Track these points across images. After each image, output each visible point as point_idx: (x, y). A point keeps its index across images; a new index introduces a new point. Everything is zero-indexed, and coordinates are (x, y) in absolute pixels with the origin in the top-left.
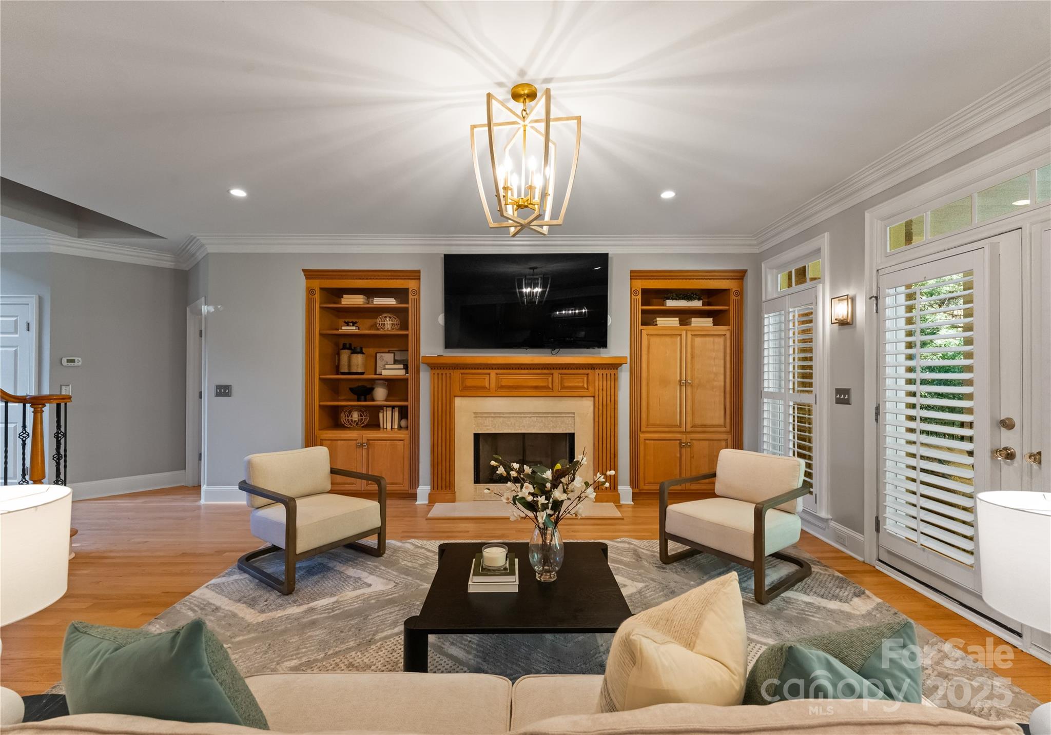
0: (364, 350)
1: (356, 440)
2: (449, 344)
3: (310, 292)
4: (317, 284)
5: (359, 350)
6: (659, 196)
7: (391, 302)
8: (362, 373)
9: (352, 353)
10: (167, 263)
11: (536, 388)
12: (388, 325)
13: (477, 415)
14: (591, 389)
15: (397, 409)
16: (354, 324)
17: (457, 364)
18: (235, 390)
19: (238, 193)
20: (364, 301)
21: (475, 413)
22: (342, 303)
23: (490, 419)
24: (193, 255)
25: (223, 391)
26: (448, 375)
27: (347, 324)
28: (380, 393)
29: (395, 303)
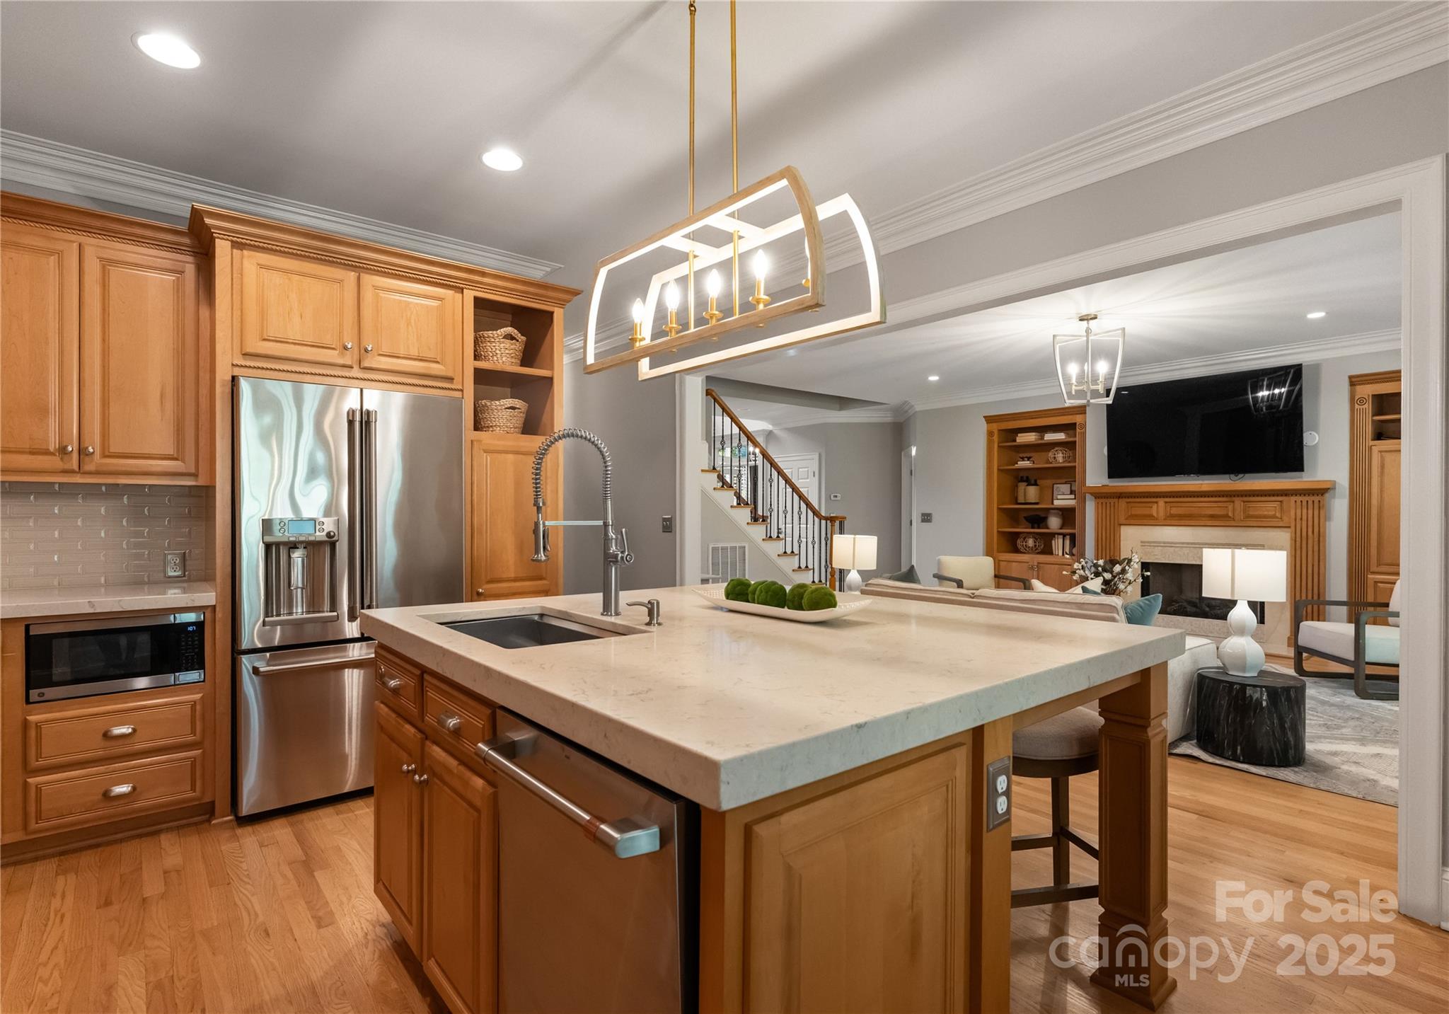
0: (1038, 482)
1: (1028, 563)
2: (1112, 474)
3: (990, 434)
4: (995, 427)
5: (1033, 482)
6: (1306, 316)
7: (1060, 436)
8: (1037, 504)
9: (1027, 485)
10: (888, 418)
11: (1212, 517)
12: (1060, 457)
13: (1144, 543)
14: (1285, 518)
15: (1068, 537)
16: (1029, 459)
17: (1121, 493)
18: (934, 518)
19: (934, 378)
20: (1037, 437)
21: (1142, 542)
22: (1018, 441)
23: (1159, 548)
24: (907, 411)
25: (926, 518)
26: (1112, 504)
27: (1023, 459)
28: (1054, 523)
29: (1064, 437)
